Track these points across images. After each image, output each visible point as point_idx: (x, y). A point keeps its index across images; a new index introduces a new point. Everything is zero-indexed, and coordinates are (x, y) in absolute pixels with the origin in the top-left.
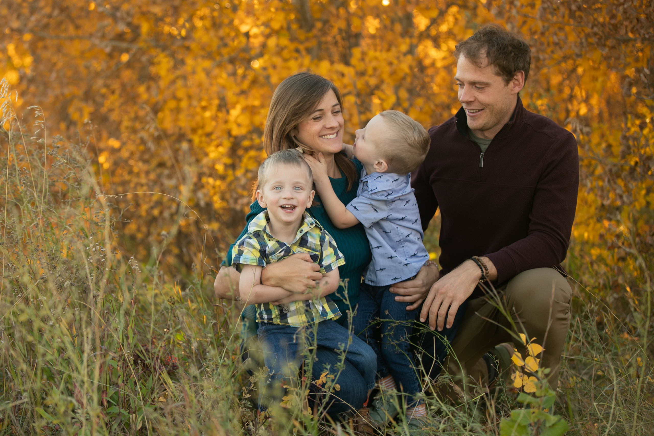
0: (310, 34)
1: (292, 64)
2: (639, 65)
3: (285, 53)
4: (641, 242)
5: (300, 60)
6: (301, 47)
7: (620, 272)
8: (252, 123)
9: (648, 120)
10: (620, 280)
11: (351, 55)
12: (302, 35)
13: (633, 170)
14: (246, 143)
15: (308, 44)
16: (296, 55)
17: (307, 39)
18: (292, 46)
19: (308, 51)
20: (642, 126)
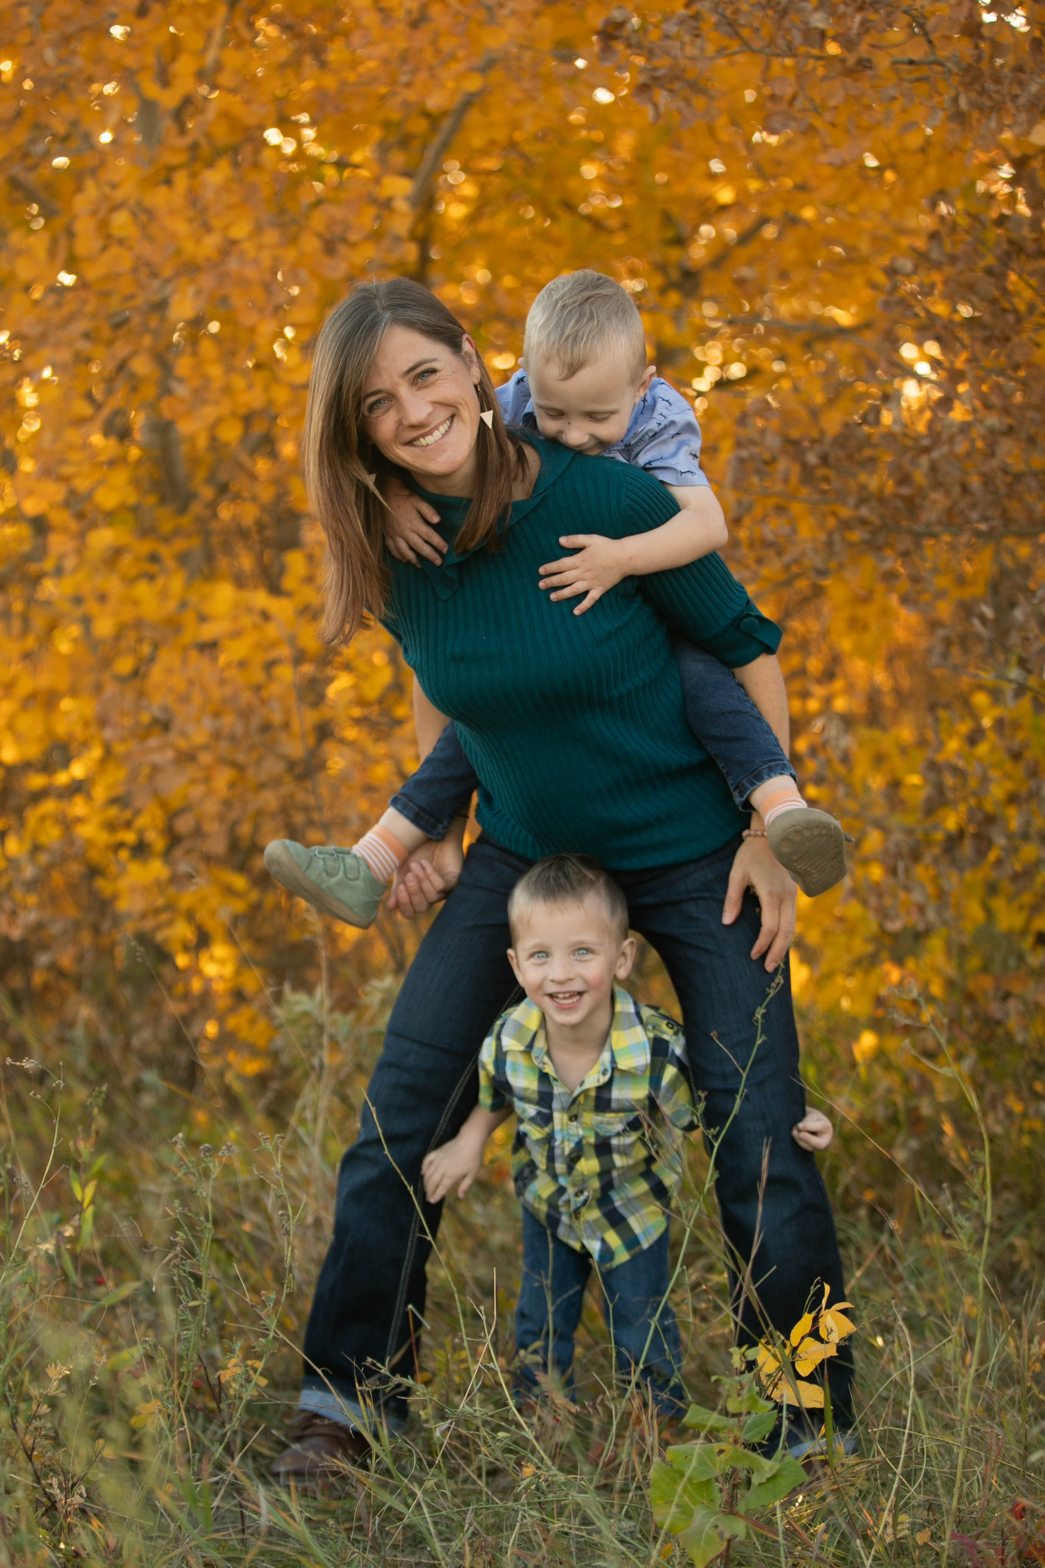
0: (186, 521)
1: (143, 590)
2: (968, 593)
3: (126, 561)
4: (975, 1015)
5: (160, 582)
6: (165, 551)
7: (926, 1086)
8: (49, 732)
9: (987, 722)
10: (926, 1108)
11: (282, 570)
12: (166, 520)
13: (953, 841)
14: (37, 781)
15: (180, 545)
16: (153, 568)
17: (177, 532)
18: (145, 547)
19: (183, 559)
20: (974, 738)
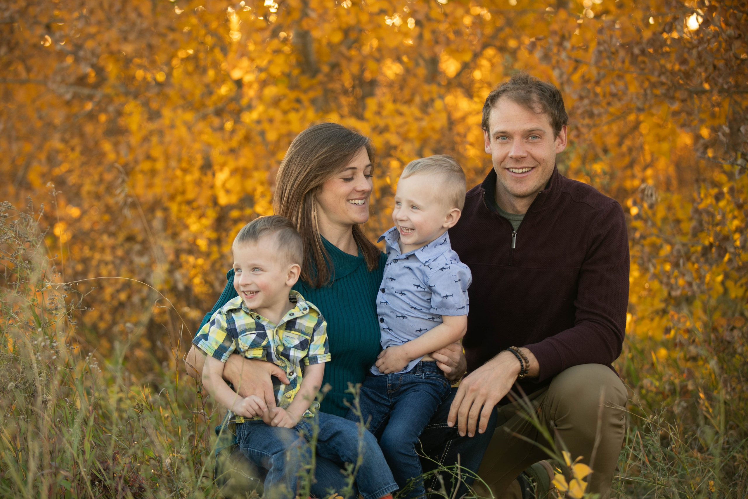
0: (315, 81)
1: (293, 116)
2: (716, 123)
3: (284, 104)
4: (717, 338)
5: (302, 113)
6: (304, 98)
7: (691, 375)
8: (243, 189)
9: (725, 190)
10: (690, 386)
11: (364, 108)
12: (305, 82)
13: (706, 250)
14: (235, 214)
15: (312, 94)
16: (297, 106)
17: (311, 88)
18: (293, 95)
19: (313, 102)
20: (718, 197)
